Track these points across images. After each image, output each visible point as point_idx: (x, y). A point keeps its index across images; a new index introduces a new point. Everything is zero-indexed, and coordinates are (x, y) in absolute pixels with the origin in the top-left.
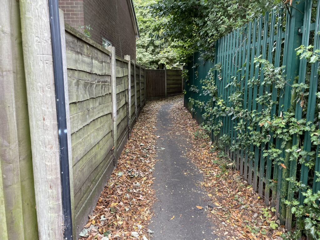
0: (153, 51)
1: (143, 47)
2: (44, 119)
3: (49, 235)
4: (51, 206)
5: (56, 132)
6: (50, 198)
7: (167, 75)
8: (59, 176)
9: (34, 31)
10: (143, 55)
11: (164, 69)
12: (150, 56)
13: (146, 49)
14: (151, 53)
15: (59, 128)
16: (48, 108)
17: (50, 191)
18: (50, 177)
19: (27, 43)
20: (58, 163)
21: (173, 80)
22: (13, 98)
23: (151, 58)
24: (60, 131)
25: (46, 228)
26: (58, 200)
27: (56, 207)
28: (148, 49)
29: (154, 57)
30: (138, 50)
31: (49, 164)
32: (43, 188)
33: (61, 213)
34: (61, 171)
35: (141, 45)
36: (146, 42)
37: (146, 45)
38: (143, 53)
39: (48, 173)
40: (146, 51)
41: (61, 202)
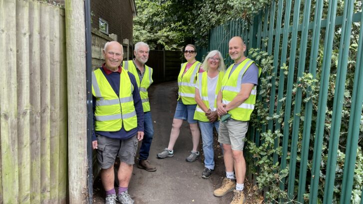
0: (152, 29)
1: (140, 24)
2: (79, 93)
3: (77, 172)
4: (80, 152)
5: (85, 102)
6: (80, 146)
7: (166, 56)
8: (86, 132)
9: (76, 37)
10: (140, 33)
11: (163, 50)
12: (148, 34)
13: (144, 26)
14: (149, 32)
15: (87, 100)
16: (81, 86)
17: (80, 141)
18: (80, 132)
19: (70, 44)
20: (86, 123)
21: (172, 62)
22: (59, 79)
23: (149, 37)
24: (88, 102)
25: (75, 168)
26: (85, 148)
27: (83, 153)
28: (146, 26)
29: (152, 36)
30: (135, 27)
31: (80, 123)
32: (75, 140)
33: (86, 157)
34: (87, 129)
35: (138, 22)
36: (144, 18)
37: (144, 22)
38: (140, 31)
39: (79, 129)
40: (144, 29)
41: (86, 150)
